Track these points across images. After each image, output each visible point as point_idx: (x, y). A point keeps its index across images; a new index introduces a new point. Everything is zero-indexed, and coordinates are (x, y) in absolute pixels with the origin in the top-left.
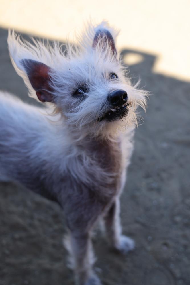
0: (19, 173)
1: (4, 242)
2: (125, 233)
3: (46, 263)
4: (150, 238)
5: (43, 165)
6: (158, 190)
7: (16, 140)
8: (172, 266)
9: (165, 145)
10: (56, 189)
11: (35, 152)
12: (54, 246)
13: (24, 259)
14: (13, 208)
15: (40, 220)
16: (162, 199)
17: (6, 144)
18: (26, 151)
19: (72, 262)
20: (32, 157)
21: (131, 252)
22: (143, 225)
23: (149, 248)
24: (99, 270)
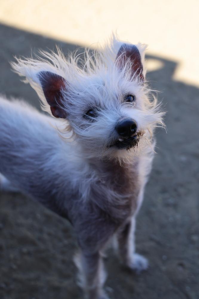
0: (32, 187)
1: (12, 256)
2: (139, 251)
3: (54, 279)
4: (164, 257)
5: (56, 179)
6: (175, 206)
7: (30, 151)
8: (188, 288)
9: (183, 158)
10: (67, 206)
11: (48, 164)
12: (63, 262)
13: (32, 275)
14: (21, 220)
15: (49, 234)
16: (178, 216)
17: (19, 155)
18: (40, 163)
19: (82, 280)
20: (45, 169)
21: (144, 272)
22: (158, 243)
23: (164, 268)
24: (110, 289)
